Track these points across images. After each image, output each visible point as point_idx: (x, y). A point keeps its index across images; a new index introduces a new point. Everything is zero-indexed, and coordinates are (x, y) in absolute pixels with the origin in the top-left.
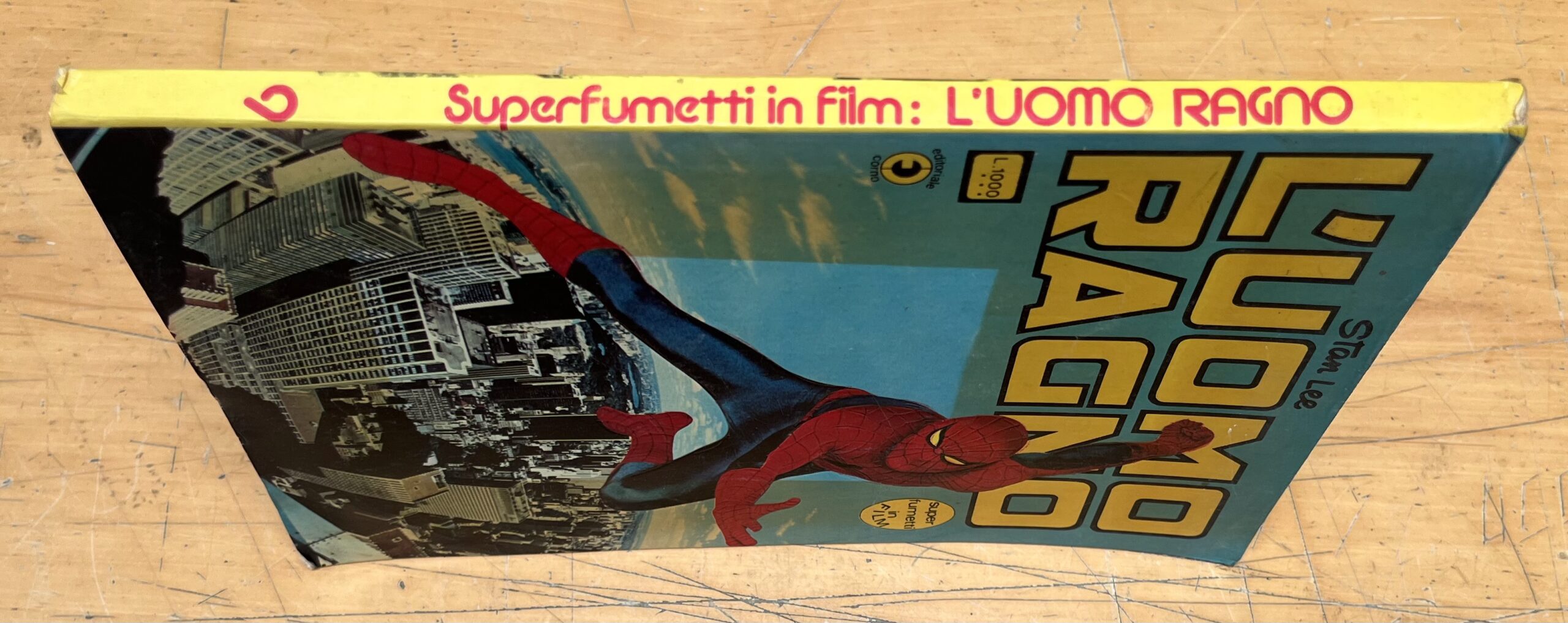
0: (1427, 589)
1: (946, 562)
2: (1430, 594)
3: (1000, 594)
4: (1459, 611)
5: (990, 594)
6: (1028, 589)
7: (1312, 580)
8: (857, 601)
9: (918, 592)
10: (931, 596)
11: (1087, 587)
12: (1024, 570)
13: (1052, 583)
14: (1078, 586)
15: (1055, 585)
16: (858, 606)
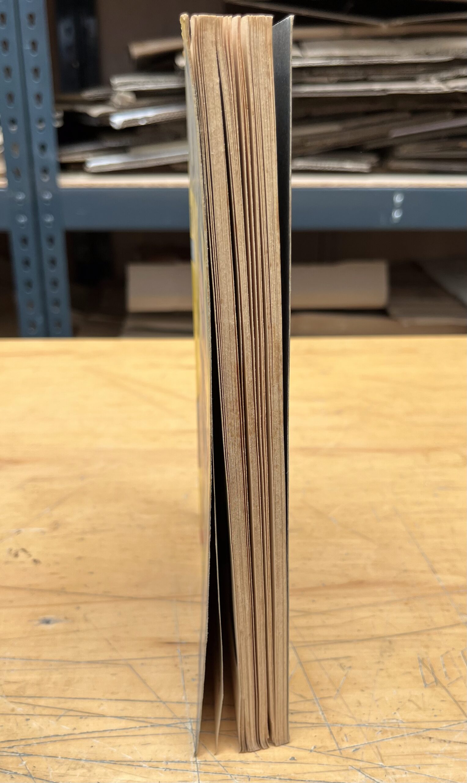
0: (395, 713)
1: (79, 717)
2: (398, 716)
3: (114, 734)
4: (419, 724)
5: (107, 734)
6: (133, 729)
7: (320, 713)
8: (13, 744)
9: (57, 736)
10: (66, 737)
11: (173, 725)
12: (132, 719)
13: (149, 725)
14: (168, 726)
15: (152, 726)
16: (13, 747)
